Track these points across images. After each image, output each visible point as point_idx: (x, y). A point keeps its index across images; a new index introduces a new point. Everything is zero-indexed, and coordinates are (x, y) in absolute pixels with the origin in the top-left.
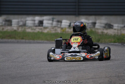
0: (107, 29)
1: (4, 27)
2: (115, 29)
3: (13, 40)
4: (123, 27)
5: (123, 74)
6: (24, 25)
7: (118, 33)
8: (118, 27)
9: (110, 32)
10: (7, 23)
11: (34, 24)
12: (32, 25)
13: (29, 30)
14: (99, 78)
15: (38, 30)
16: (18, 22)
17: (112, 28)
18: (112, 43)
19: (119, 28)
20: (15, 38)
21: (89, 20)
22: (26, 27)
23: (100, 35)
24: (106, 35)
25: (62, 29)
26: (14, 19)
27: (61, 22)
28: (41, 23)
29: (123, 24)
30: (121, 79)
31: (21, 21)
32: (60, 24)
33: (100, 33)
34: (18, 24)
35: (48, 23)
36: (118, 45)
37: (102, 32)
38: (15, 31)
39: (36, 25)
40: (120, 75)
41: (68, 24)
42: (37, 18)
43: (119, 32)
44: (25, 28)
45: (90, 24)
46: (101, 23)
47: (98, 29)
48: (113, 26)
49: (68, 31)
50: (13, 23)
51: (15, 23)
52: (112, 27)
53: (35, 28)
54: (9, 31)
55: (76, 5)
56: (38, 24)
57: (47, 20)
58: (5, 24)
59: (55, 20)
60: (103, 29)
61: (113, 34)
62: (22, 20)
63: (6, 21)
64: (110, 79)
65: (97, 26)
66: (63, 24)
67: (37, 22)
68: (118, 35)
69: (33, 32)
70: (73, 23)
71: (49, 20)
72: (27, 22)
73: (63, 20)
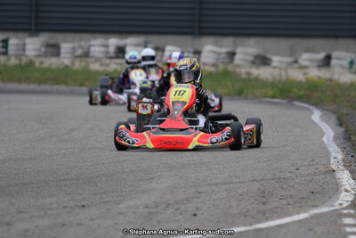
0: (258, 66)
1: (43, 59)
2: (275, 67)
3: (62, 87)
4: (291, 63)
5: (289, 175)
6: (86, 55)
7: (280, 75)
8: (281, 62)
9: (264, 73)
10: (50, 50)
11: (107, 52)
12: (102, 55)
13: (95, 67)
14: (240, 182)
15: (114, 66)
16: (74, 48)
17: (269, 65)
18: (269, 100)
19: (284, 65)
20: (66, 83)
21: (221, 46)
22: (90, 60)
23: (244, 80)
24: (257, 79)
26: (65, 42)
27: (163, 50)
28: (121, 51)
29: (291, 56)
30: (285, 186)
31: (80, 47)
32: (160, 53)
33: (244, 76)
34: (73, 53)
36: (280, 103)
37: (248, 74)
38: (67, 67)
39: (109, 55)
40: (282, 175)
42: (114, 42)
43: (283, 73)
44: (87, 62)
45: (223, 56)
46: (246, 54)
47: (238, 66)
48: (270, 60)
50: (62, 51)
51: (68, 51)
52: (268, 62)
53: (108, 61)
54: (54, 67)
55: (194, 9)
56: (115, 53)
57: (133, 45)
58: (46, 52)
59: (150, 45)
60: (251, 67)
61: (270, 79)
63: (49, 46)
64: (262, 185)
65: (238, 59)
66: (166, 53)
67: (112, 49)
68: (280, 81)
69: (104, 71)
70: (189, 52)
71: (138, 45)
72: (92, 49)
73: (166, 46)
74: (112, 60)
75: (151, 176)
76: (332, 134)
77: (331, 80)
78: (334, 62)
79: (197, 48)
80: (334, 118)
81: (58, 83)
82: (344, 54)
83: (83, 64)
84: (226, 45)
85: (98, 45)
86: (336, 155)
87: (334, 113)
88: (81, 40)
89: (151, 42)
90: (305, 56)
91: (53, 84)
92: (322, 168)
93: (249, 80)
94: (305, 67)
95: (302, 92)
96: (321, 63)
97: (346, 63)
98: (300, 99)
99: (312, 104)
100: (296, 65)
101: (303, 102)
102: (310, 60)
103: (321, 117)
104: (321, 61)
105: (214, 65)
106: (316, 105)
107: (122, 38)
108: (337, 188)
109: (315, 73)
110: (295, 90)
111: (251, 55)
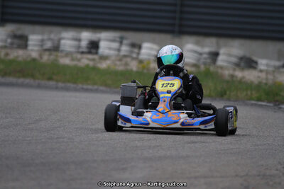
0: (243, 69)
1: (9, 51)
2: (261, 71)
3: (27, 81)
4: (279, 68)
5: (274, 172)
6: (56, 48)
7: (267, 79)
8: (267, 65)
9: (250, 76)
10: (16, 41)
11: (79, 47)
12: (73, 50)
13: (66, 61)
15: (85, 61)
16: (42, 41)
17: (255, 68)
18: (253, 102)
19: (271, 69)
20: (33, 76)
21: (203, 46)
22: (59, 54)
23: (228, 82)
24: (240, 82)
25: (141, 62)
26: (34, 33)
27: (140, 47)
28: (94, 46)
29: (279, 60)
30: (271, 183)
31: (49, 39)
32: (136, 50)
33: (227, 78)
34: (42, 46)
35: (110, 49)
36: (265, 105)
37: (232, 76)
38: (34, 60)
39: (81, 50)
41: (155, 53)
42: (86, 36)
43: (270, 77)
44: (57, 56)
45: (205, 56)
46: (230, 55)
47: (222, 68)
48: (256, 63)
50: (30, 43)
51: (36, 43)
52: (254, 65)
53: (79, 56)
54: (20, 59)
55: (174, 12)
56: (88, 47)
57: (107, 40)
58: (12, 44)
59: (125, 42)
60: (234, 70)
61: (256, 82)
62: (52, 36)
63: (15, 36)
64: (245, 181)
65: (221, 60)
66: (143, 51)
67: (84, 43)
68: (266, 84)
71: (113, 41)
72: (63, 42)
73: (143, 42)
74: (85, 56)
81: (24, 76)
83: (53, 57)
84: (209, 45)
85: (68, 39)
88: (51, 32)
89: (126, 39)
91: (19, 77)
93: (233, 81)
105: (195, 65)
111: (235, 56)
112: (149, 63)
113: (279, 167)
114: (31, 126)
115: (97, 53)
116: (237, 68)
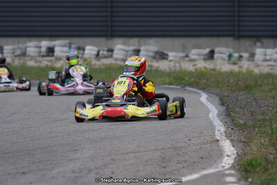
0: (158, 61)
2: (171, 61)
4: (183, 57)
5: (183, 144)
6: (24, 54)
7: (175, 66)
8: (175, 56)
9: (163, 65)
11: (40, 52)
12: (36, 54)
13: (31, 63)
14: (146, 151)
15: (45, 62)
16: (14, 49)
17: (166, 59)
18: (166, 86)
19: (178, 59)
21: (129, 46)
22: (26, 58)
24: (157, 70)
25: (85, 60)
26: (7, 44)
27: (84, 50)
28: (51, 51)
29: (183, 52)
30: (181, 153)
31: (19, 48)
32: (81, 52)
34: (13, 53)
35: (62, 52)
37: (150, 66)
38: (9, 64)
39: (42, 54)
40: (178, 145)
41: (95, 53)
42: (45, 44)
43: (177, 65)
44: (25, 60)
45: (131, 52)
46: (148, 51)
48: (167, 55)
49: (95, 65)
50: (5, 51)
51: (9, 51)
52: (166, 57)
53: (41, 59)
55: (107, 21)
56: (46, 52)
57: (60, 46)
59: (73, 46)
60: (152, 61)
61: (168, 70)
62: (21, 46)
64: (162, 153)
65: (142, 54)
66: (86, 52)
67: (44, 49)
68: (174, 72)
69: (39, 66)
70: (103, 50)
71: (65, 46)
72: (28, 49)
73: (86, 45)
74: (45, 58)
75: (76, 148)
76: (216, 112)
77: (214, 70)
78: (216, 55)
79: (110, 47)
80: (217, 99)
82: (224, 49)
83: (22, 61)
85: (33, 47)
86: (220, 128)
87: (218, 95)
88: (19, 43)
89: (74, 44)
90: (194, 51)
92: (209, 139)
93: (151, 71)
94: (194, 60)
95: (192, 80)
96: (206, 57)
97: (225, 56)
98: (191, 85)
99: (200, 89)
100: (187, 59)
101: (193, 87)
102: (198, 55)
103: (207, 99)
104: (206, 55)
106: (203, 89)
107: (52, 41)
108: (221, 154)
109: (201, 64)
110: (187, 78)
111: (152, 52)
112: (91, 62)
113: (186, 139)
114: (8, 119)
115: (53, 56)
116: (154, 60)
